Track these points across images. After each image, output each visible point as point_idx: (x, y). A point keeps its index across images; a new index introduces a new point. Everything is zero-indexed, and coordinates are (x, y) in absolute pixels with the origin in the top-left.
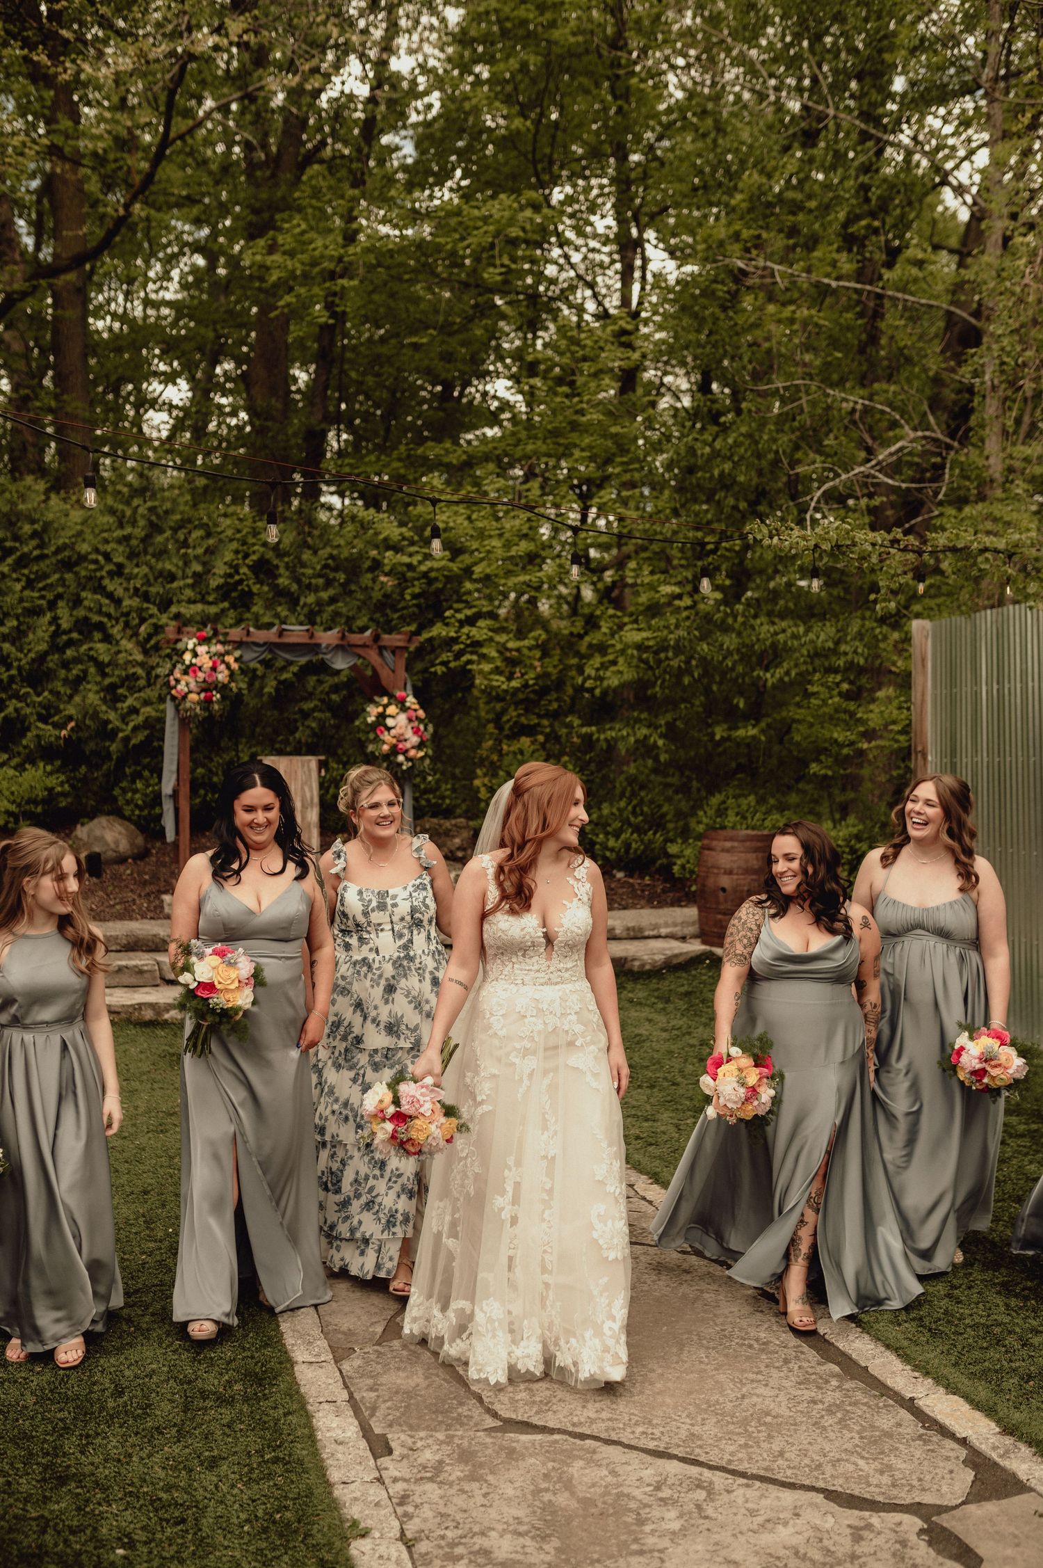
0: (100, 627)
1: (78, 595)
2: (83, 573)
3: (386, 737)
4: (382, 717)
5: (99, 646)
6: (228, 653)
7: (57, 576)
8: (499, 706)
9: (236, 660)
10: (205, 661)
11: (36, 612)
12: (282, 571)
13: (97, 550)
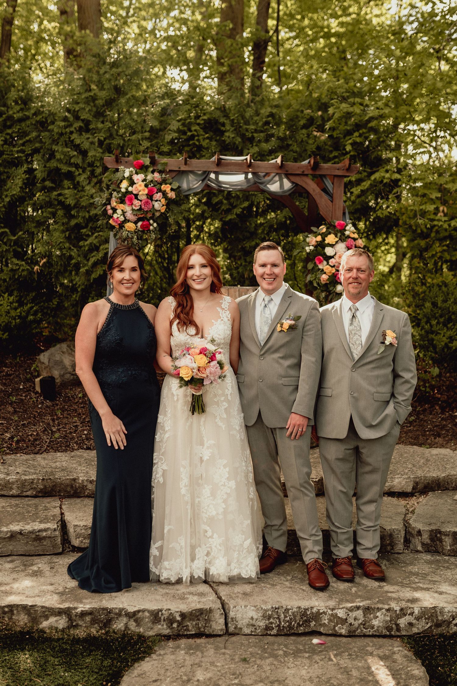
0: (70, 176)
1: (51, 149)
2: (56, 130)
3: (323, 266)
4: (321, 245)
5: (66, 191)
6: (164, 181)
7: (34, 134)
8: (423, 243)
9: (172, 189)
10: (140, 188)
11: (16, 163)
12: (228, 127)
13: (68, 110)
